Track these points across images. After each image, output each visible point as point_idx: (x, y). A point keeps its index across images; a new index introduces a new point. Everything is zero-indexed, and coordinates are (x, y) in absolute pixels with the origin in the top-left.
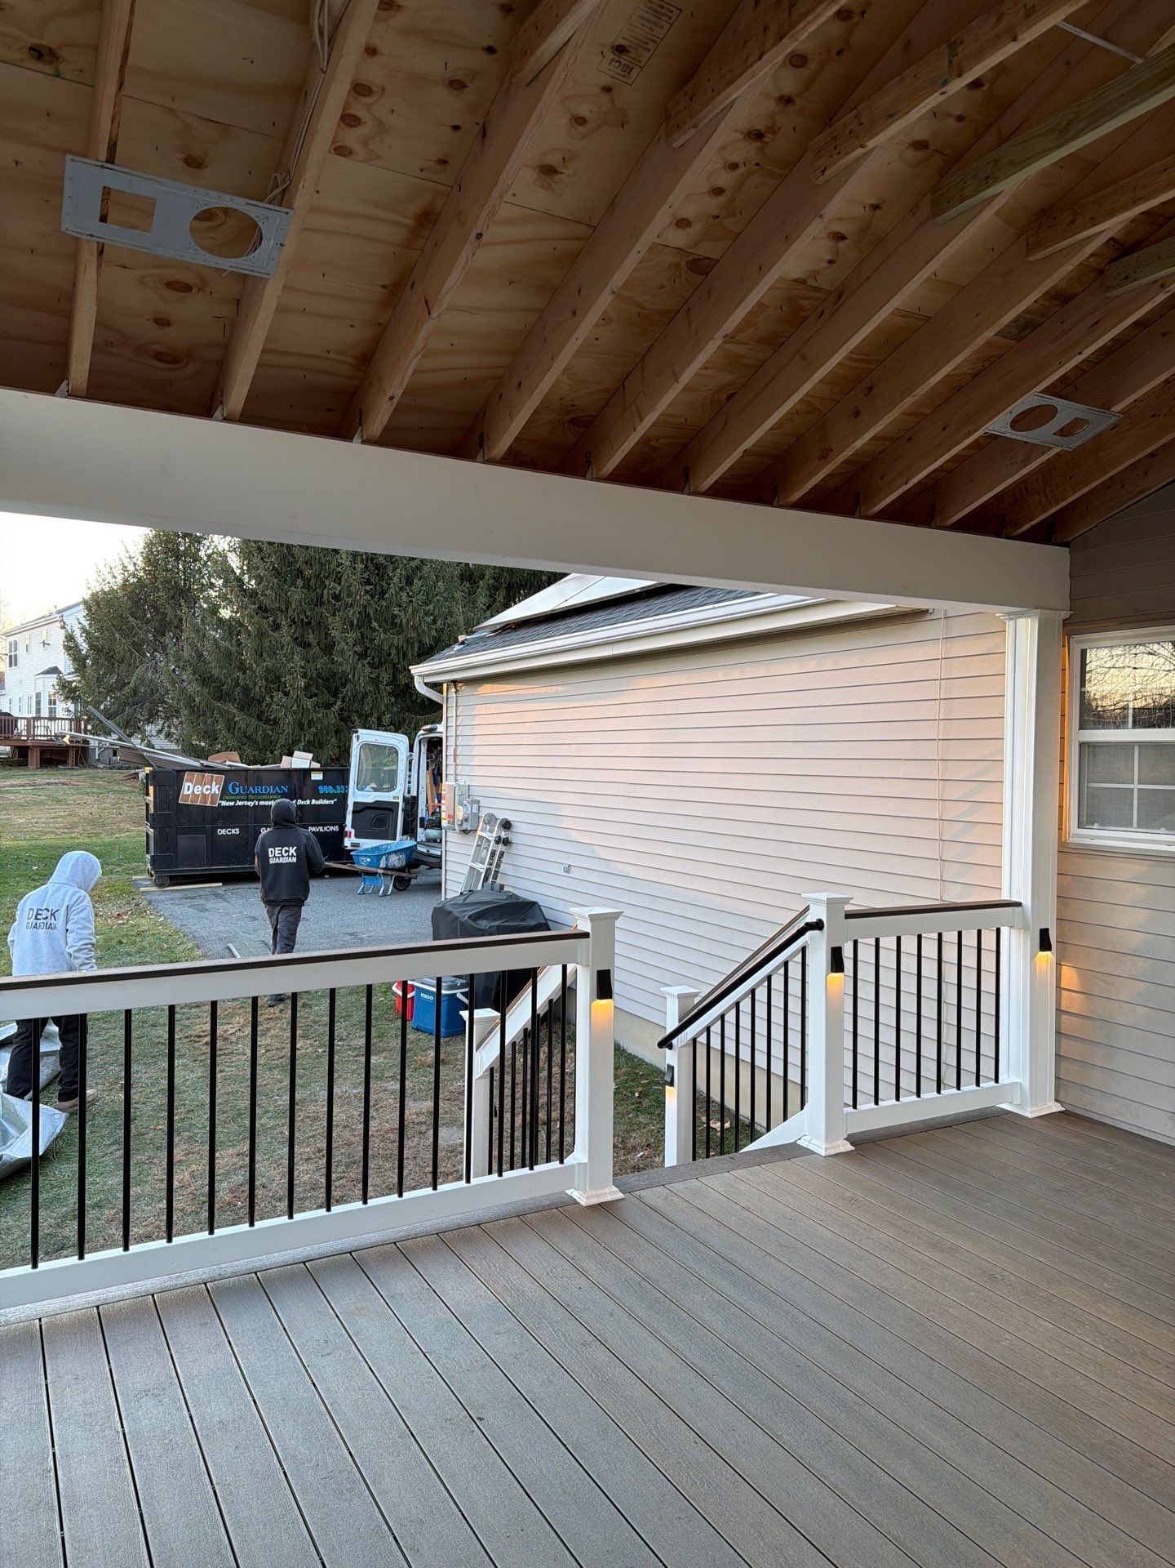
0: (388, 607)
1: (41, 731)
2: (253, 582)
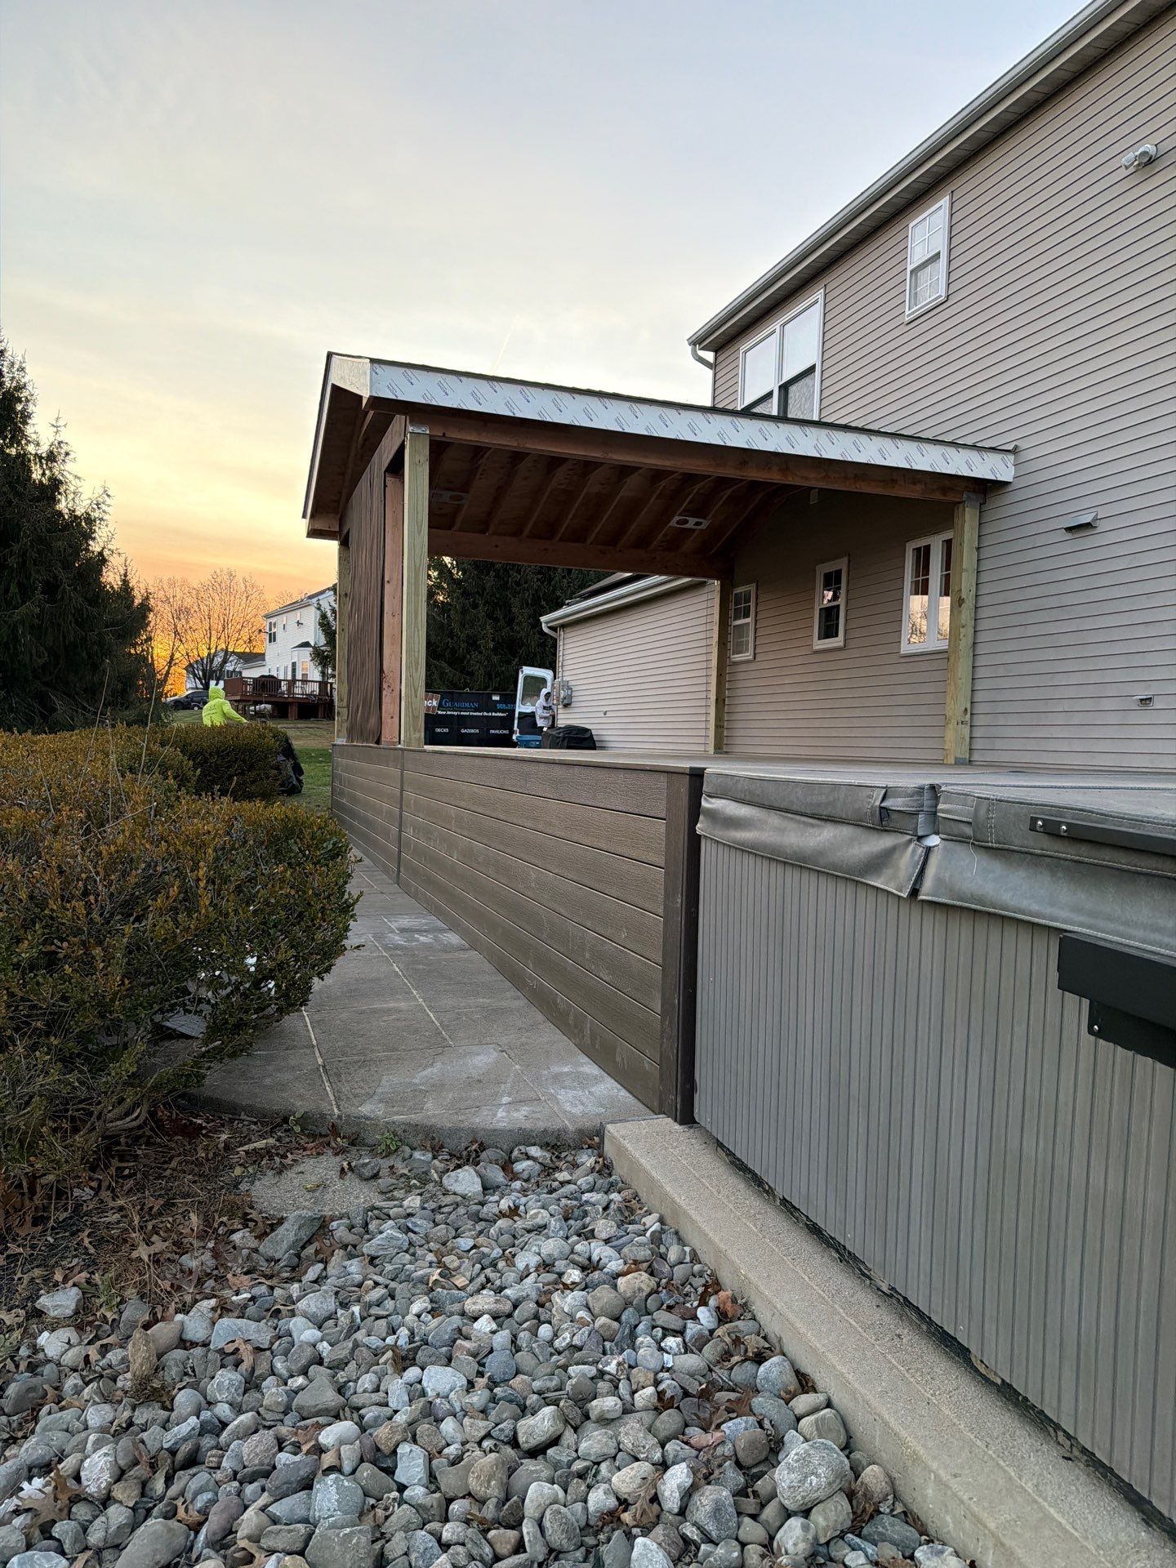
0: (553, 591)
1: (298, 691)
2: (460, 573)
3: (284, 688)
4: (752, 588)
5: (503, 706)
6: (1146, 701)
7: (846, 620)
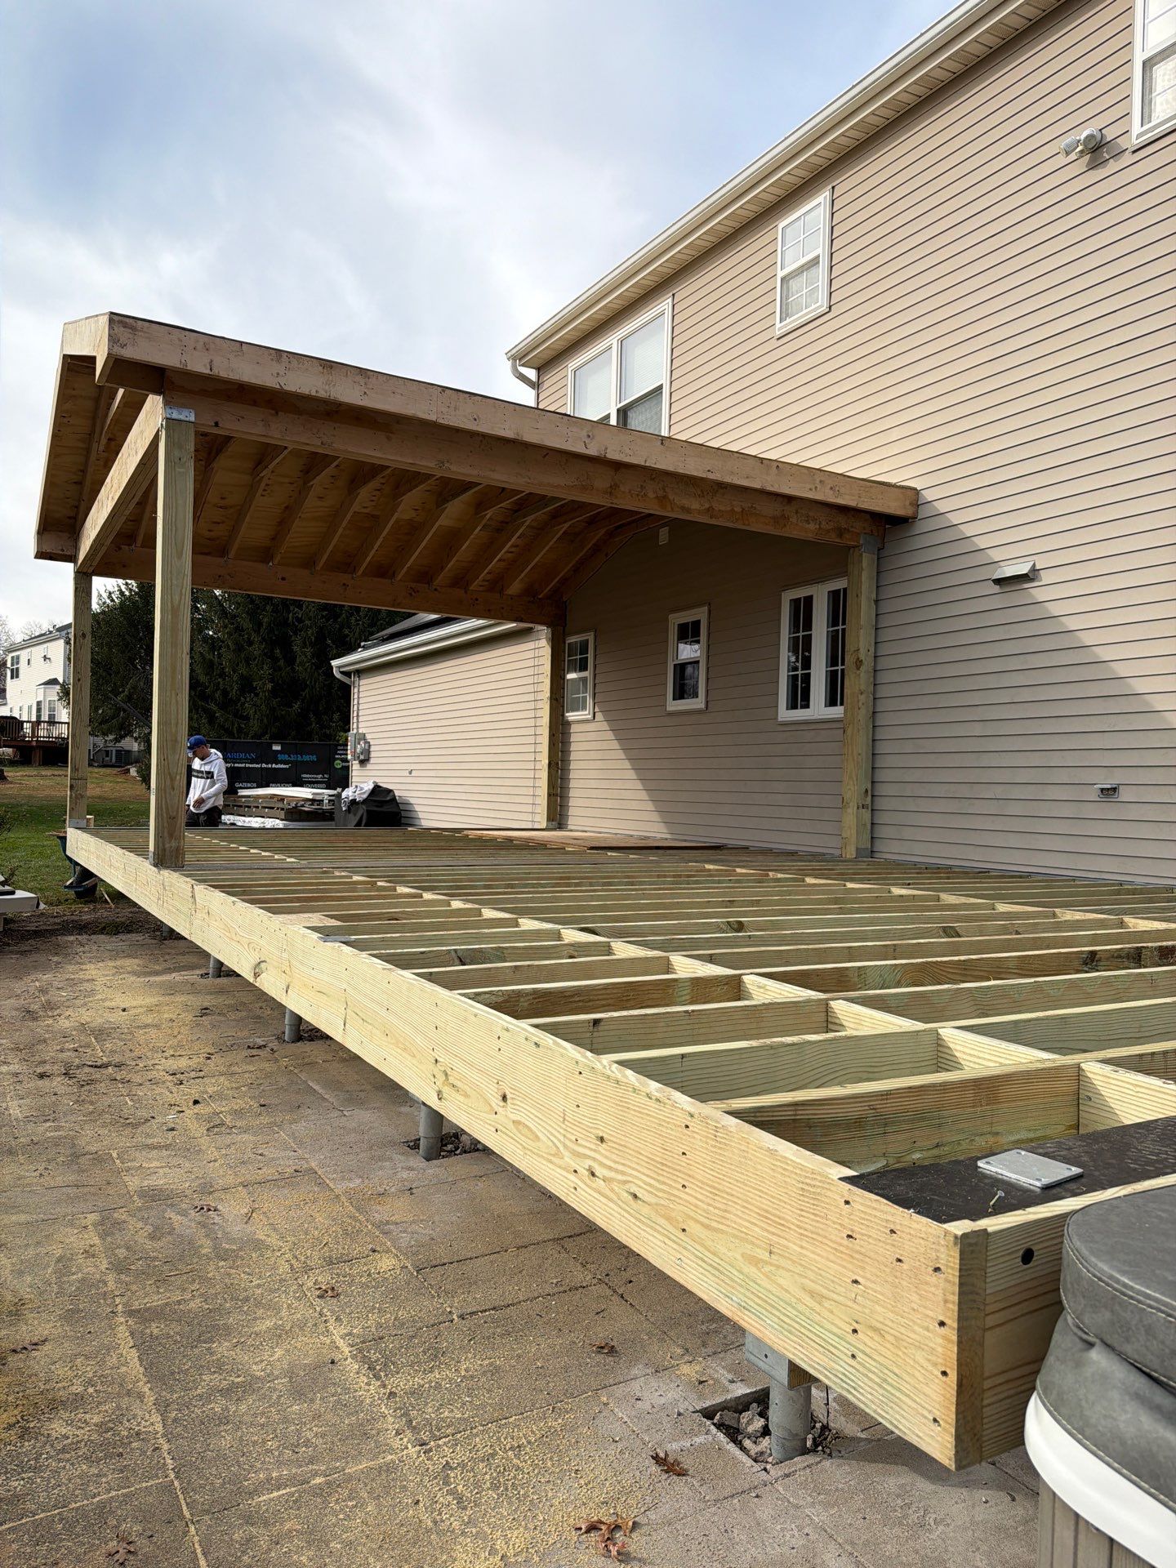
1: (43, 733)
3: (27, 728)
4: (590, 637)
5: (286, 757)
6: (1110, 792)
7: (708, 679)
